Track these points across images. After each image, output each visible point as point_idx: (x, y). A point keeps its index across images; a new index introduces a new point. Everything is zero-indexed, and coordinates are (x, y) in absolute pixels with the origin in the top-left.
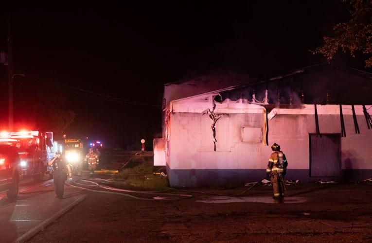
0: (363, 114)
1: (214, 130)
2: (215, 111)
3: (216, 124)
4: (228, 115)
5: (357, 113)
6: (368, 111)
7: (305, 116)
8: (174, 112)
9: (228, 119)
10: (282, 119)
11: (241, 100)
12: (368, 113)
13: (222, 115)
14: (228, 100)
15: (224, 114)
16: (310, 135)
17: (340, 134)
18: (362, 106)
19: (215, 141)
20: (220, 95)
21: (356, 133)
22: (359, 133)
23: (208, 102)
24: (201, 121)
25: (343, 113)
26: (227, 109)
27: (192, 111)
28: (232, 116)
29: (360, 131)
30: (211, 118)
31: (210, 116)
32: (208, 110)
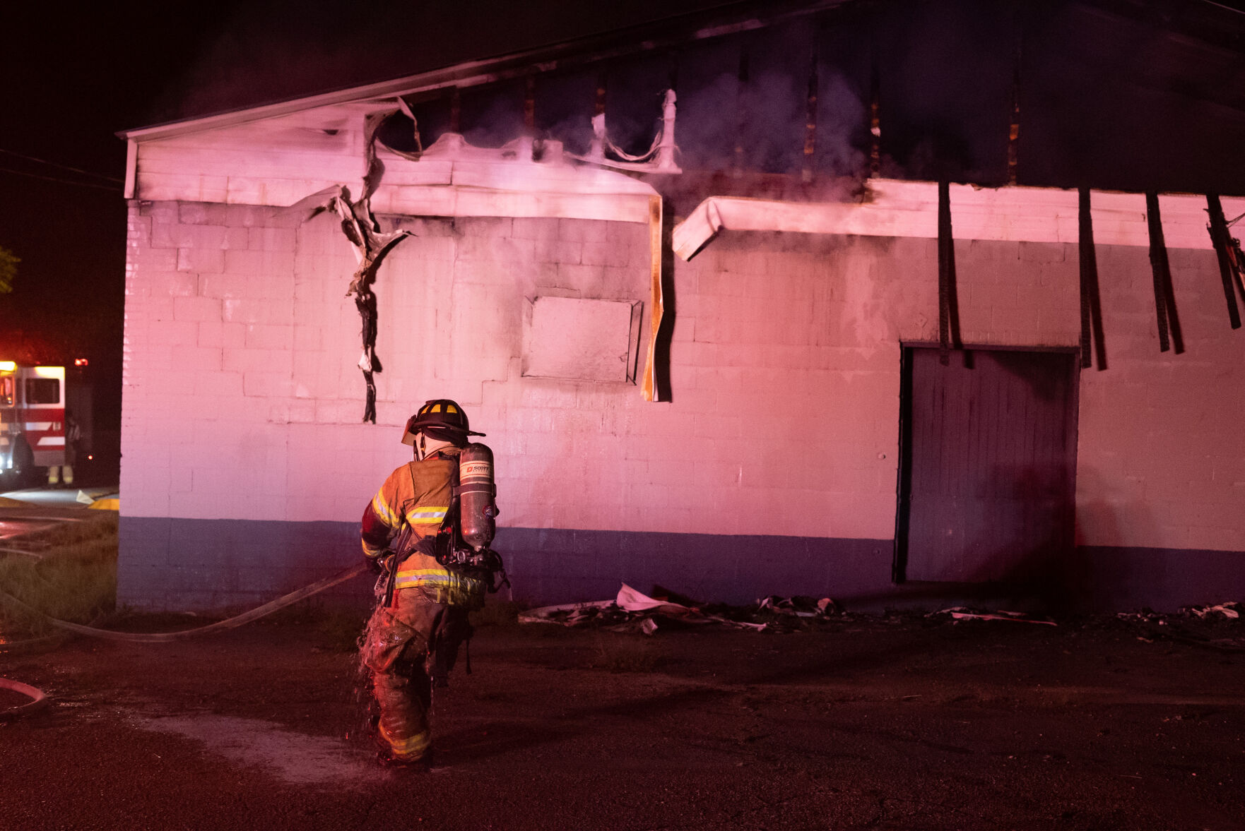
0: (1206, 242)
1: (368, 308)
2: (379, 200)
3: (380, 273)
4: (451, 224)
5: (1171, 240)
6: (1234, 232)
7: (881, 244)
8: (144, 195)
9: (449, 245)
10: (757, 260)
11: (525, 147)
12: (1235, 243)
13: (418, 226)
14: (453, 141)
15: (425, 218)
16: (909, 353)
17: (1076, 349)
18: (1201, 202)
19: (368, 367)
20: (407, 111)
21: (1164, 347)
22: (1180, 349)
23: (339, 146)
24: (296, 252)
25: (1099, 237)
26: (441, 193)
27: (251, 197)
28: (468, 229)
29: (1187, 342)
30: (352, 237)
31: (347, 226)
32: (338, 194)
